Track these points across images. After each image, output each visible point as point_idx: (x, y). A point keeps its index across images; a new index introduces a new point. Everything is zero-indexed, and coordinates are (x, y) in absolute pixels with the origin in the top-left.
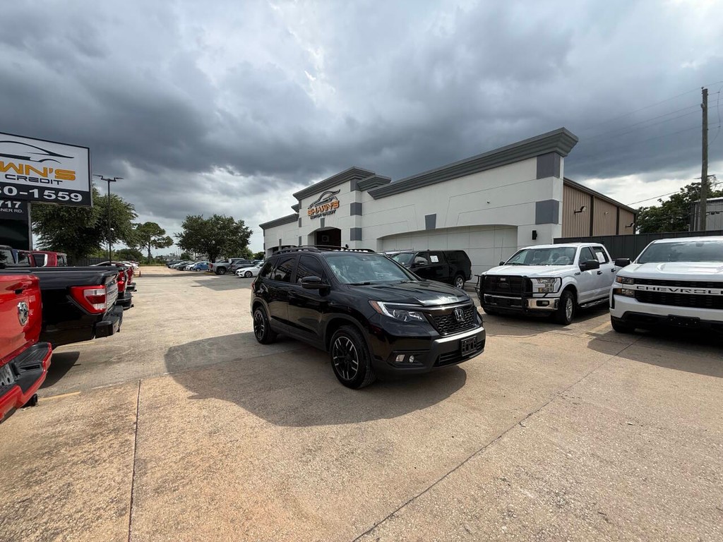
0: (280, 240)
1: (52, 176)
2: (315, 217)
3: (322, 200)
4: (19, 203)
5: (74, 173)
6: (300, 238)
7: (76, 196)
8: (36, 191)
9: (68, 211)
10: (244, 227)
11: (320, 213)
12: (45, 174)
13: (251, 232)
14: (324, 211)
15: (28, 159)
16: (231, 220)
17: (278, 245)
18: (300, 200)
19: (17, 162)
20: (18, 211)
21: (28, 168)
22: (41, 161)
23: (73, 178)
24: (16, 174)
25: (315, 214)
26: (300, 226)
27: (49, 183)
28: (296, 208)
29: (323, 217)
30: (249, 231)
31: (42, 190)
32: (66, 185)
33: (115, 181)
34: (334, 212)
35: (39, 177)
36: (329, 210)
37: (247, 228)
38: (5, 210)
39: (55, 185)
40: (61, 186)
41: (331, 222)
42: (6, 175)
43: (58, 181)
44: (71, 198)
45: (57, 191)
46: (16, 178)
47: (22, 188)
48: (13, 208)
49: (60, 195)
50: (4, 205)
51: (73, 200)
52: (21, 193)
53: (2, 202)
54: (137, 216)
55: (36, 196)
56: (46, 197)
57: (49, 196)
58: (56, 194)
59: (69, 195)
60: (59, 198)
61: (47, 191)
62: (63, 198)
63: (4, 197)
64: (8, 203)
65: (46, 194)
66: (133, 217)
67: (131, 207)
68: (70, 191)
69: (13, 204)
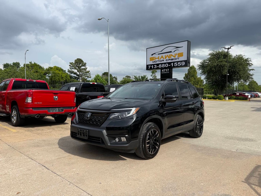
1: (177, 57)
4: (168, 69)
5: (183, 53)
8: (172, 64)
12: (175, 57)
15: (171, 52)
21: (171, 55)
22: (174, 52)
23: (182, 55)
31: (174, 63)
32: (181, 59)
33: (231, 48)
38: (165, 73)
39: (177, 60)
40: (179, 60)
43: (178, 58)
44: (181, 64)
45: (178, 62)
46: (168, 60)
47: (169, 63)
48: (167, 71)
49: (178, 64)
50: (165, 71)
51: (182, 65)
52: (169, 65)
53: (165, 70)
54: (252, 64)
55: (172, 66)
56: (175, 66)
57: (176, 65)
58: (177, 64)
59: (181, 63)
60: (178, 65)
61: (175, 63)
62: (179, 64)
63: (165, 68)
64: (166, 70)
65: (175, 64)
66: (250, 65)
67: (249, 60)
68: (181, 61)
69: (167, 70)
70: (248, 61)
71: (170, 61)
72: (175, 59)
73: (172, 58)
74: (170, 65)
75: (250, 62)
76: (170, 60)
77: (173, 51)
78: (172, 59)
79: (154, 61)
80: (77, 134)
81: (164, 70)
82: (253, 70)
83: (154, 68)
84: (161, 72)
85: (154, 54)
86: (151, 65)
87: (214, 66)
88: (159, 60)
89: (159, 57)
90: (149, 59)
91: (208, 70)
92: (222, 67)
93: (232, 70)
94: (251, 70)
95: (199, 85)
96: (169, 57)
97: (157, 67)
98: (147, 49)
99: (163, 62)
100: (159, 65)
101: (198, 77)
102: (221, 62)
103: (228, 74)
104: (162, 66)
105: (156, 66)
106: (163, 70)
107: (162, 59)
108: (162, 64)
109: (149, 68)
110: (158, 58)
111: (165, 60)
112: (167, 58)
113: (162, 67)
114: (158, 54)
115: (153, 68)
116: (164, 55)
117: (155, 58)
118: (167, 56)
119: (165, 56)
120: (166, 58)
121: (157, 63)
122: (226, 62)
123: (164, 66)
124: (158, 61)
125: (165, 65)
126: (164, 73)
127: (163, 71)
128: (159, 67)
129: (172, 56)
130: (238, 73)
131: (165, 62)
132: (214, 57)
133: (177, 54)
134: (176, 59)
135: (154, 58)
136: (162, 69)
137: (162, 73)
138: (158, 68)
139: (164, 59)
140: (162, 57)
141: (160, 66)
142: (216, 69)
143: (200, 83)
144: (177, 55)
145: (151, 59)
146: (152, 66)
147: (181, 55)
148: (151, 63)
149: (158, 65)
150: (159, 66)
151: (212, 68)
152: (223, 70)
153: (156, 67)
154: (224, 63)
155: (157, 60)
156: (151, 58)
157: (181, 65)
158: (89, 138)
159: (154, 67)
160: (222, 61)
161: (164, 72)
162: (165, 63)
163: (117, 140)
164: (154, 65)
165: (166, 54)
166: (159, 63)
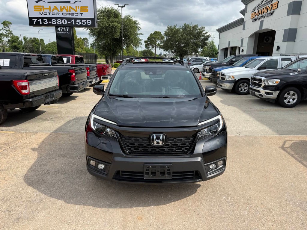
0: (229, 42)
2: (256, 20)
3: (264, 2)
4: (68, 28)
5: (87, 7)
6: (242, 40)
7: (89, 21)
8: (73, 21)
9: (106, 29)
10: (204, 32)
11: (260, 15)
12: (76, 11)
13: (209, 36)
14: (264, 14)
15: (69, 2)
16: (195, 27)
17: (227, 46)
18: (246, 5)
19: (66, 5)
20: (67, 32)
21: (70, 7)
22: (74, 3)
23: (87, 11)
24: (66, 12)
25: (256, 17)
26: (244, 29)
27: (78, 15)
28: (243, 12)
29: (262, 19)
30: (208, 34)
31: (76, 19)
32: (85, 15)
33: (125, 7)
34: (272, 13)
35: (74, 12)
36: (269, 12)
37: (207, 33)
38: (64, 33)
39: (80, 16)
40: (83, 16)
41: (269, 24)
42: (63, 13)
43: (81, 14)
44: (87, 23)
45: (81, 19)
46: (66, 14)
47: (69, 19)
48: (66, 31)
49: (83, 22)
50: (63, 30)
51: (88, 24)
52: (68, 23)
53: (62, 28)
54: (140, 28)
55: (74, 24)
56: (77, 24)
58: (81, 21)
59: (86, 21)
60: (82, 24)
61: (77, 20)
62: (84, 23)
63: (62, 26)
64: (65, 28)
65: (77, 21)
66: (138, 29)
67: (138, 23)
68: (87, 19)
69: (66, 29)
71: (68, 16)
72: (77, 14)
73: (72, 11)
74: (71, 22)
75: (139, 25)
76: (69, 14)
78: (72, 14)
79: (42, 12)
80: (144, 175)
81: (61, 29)
82: (141, 34)
83: (44, 23)
84: (57, 31)
86: (38, 18)
87: (106, 26)
88: (52, 12)
89: (50, 6)
90: (32, 9)
92: (114, 29)
93: (124, 33)
94: (139, 34)
96: (67, 10)
97: (49, 22)
99: (57, 16)
100: (52, 20)
101: (78, 37)
104: (57, 21)
105: (47, 20)
106: (59, 28)
107: (55, 11)
108: (56, 19)
109: (34, 23)
110: (49, 8)
111: (61, 13)
112: (64, 11)
113: (58, 23)
114: (48, 2)
115: (41, 23)
116: (58, 5)
117: (44, 9)
118: (64, 7)
119: (61, 7)
120: (62, 10)
121: (48, 16)
122: (118, 22)
123: (61, 23)
124: (49, 13)
125: (62, 21)
126: (61, 33)
127: (60, 30)
129: (71, 9)
130: (129, 37)
131: (61, 16)
133: (79, 7)
135: (42, 8)
136: (57, 26)
137: (59, 33)
138: (50, 25)
139: (59, 11)
140: (55, 8)
141: (53, 22)
142: (107, 31)
143: (81, 45)
144: (80, 10)
146: (40, 20)
147: (85, 9)
148: (37, 14)
149: (49, 19)
150: (52, 21)
151: (103, 29)
152: (115, 32)
153: (47, 23)
154: (116, 24)
155: (47, 11)
156: (35, 7)
157: (86, 24)
159: (43, 21)
160: (114, 21)
161: (61, 31)
162: (62, 19)
164: (42, 18)
165: (63, 5)
166: (51, 16)
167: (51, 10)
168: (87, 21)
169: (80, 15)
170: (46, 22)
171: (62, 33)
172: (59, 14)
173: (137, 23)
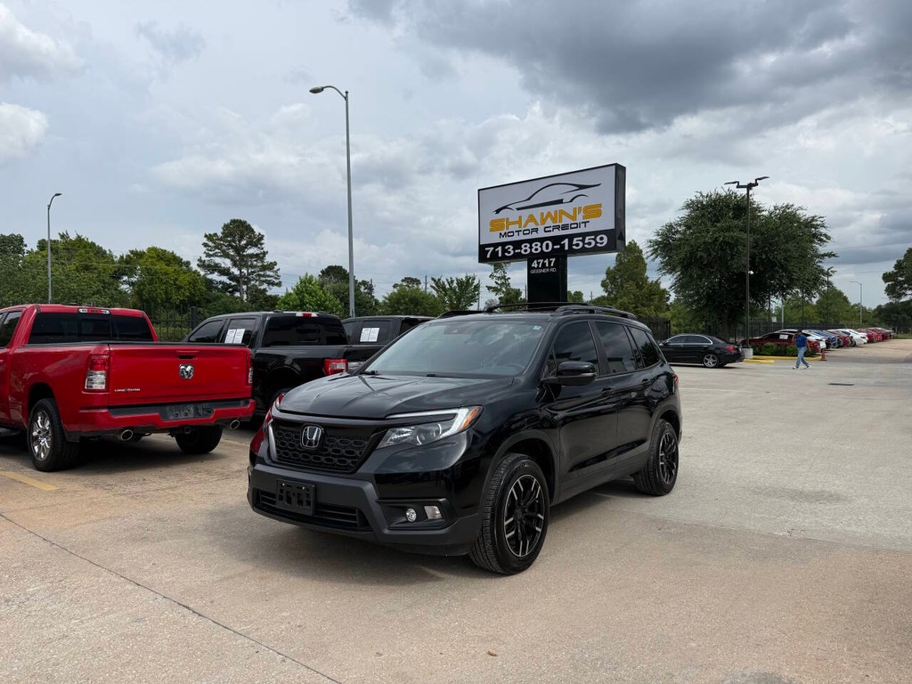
1: (580, 219)
4: (554, 260)
5: (600, 205)
7: (602, 239)
8: (566, 241)
12: (574, 218)
15: (560, 202)
19: (553, 209)
20: (553, 270)
21: (562, 212)
22: (571, 201)
23: (599, 214)
24: (552, 225)
27: (577, 227)
31: (571, 237)
32: (595, 225)
33: (756, 184)
35: (569, 222)
38: (544, 271)
39: (582, 230)
40: (590, 228)
42: (545, 228)
43: (585, 223)
44: (596, 243)
45: (584, 235)
46: (551, 229)
47: (556, 240)
48: (550, 267)
49: (587, 241)
50: (544, 264)
51: (598, 245)
52: (555, 247)
53: (542, 261)
54: (828, 238)
55: (566, 248)
56: (574, 247)
57: (577, 245)
58: (583, 241)
59: (594, 239)
60: (586, 246)
61: (575, 239)
62: (590, 244)
63: (543, 255)
64: (547, 261)
65: (574, 242)
66: (821, 240)
67: (819, 223)
68: (596, 233)
69: (550, 263)
70: (816, 227)
71: (557, 233)
72: (575, 226)
73: (566, 221)
74: (560, 244)
75: (823, 230)
76: (558, 227)
77: (567, 198)
78: (565, 227)
79: (505, 231)
80: (277, 500)
81: (538, 263)
82: (830, 255)
83: (506, 254)
84: (530, 268)
85: (505, 207)
86: (495, 245)
87: (704, 243)
88: (523, 229)
89: (520, 217)
90: (486, 227)
91: (684, 259)
92: (732, 249)
93: (764, 257)
94: (824, 256)
95: (652, 307)
96: (554, 220)
97: (516, 251)
98: (479, 190)
99: (534, 235)
100: (523, 246)
101: (650, 280)
102: (729, 229)
103: (752, 273)
104: (531, 248)
105: (511, 247)
106: (535, 262)
107: (531, 226)
108: (531, 241)
109: (488, 256)
110: (519, 222)
111: (541, 228)
112: (549, 223)
113: (533, 251)
114: (518, 209)
115: (500, 255)
116: (537, 212)
117: (509, 223)
118: (549, 214)
119: (542, 214)
120: (543, 221)
121: (516, 238)
122: (743, 230)
123: (540, 250)
124: (518, 231)
125: (541, 247)
126: (538, 271)
127: (536, 266)
128: (523, 252)
129: (563, 216)
130: (782, 267)
131: (542, 234)
132: (703, 215)
133: (580, 208)
134: (578, 225)
135: (505, 223)
136: (531, 258)
137: (533, 272)
138: (518, 257)
139: (537, 224)
140: (532, 218)
141: (525, 249)
142: (709, 255)
143: (657, 299)
144: (582, 214)
145: (495, 225)
146: (500, 249)
147: (594, 211)
148: (494, 238)
149: (517, 244)
150: (521, 249)
151: (697, 251)
152: (732, 256)
153: (512, 253)
154: (736, 234)
155: (515, 228)
156: (492, 223)
157: (596, 245)
158: (316, 512)
159: (504, 251)
160: (730, 227)
161: (538, 267)
162: (541, 240)
163: (412, 515)
164: (503, 244)
165: (545, 209)
166: (522, 237)
167: (523, 224)
168: (598, 239)
169: (583, 225)
170: (509, 252)
171: (541, 271)
172: (536, 230)
173: (814, 223)
